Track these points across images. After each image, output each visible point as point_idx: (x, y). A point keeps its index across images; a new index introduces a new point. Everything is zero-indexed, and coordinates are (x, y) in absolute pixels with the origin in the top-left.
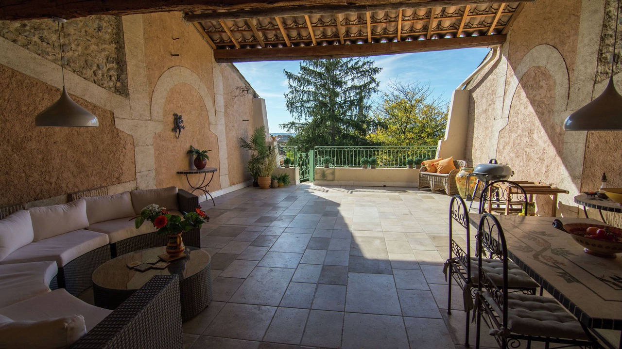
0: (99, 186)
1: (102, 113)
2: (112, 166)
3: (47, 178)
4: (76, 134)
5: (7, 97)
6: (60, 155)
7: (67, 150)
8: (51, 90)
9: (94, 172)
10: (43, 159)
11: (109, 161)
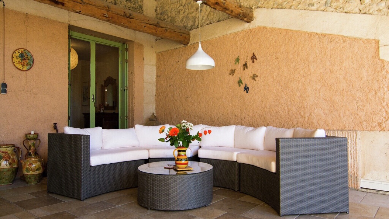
0: (352, 128)
1: (363, 44)
2: (372, 108)
3: (302, 113)
4: (329, 72)
5: (282, 50)
6: (314, 93)
7: (320, 89)
8: (311, 35)
9: (347, 112)
10: (300, 96)
11: (367, 101)
